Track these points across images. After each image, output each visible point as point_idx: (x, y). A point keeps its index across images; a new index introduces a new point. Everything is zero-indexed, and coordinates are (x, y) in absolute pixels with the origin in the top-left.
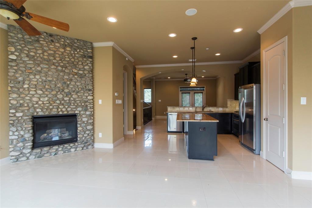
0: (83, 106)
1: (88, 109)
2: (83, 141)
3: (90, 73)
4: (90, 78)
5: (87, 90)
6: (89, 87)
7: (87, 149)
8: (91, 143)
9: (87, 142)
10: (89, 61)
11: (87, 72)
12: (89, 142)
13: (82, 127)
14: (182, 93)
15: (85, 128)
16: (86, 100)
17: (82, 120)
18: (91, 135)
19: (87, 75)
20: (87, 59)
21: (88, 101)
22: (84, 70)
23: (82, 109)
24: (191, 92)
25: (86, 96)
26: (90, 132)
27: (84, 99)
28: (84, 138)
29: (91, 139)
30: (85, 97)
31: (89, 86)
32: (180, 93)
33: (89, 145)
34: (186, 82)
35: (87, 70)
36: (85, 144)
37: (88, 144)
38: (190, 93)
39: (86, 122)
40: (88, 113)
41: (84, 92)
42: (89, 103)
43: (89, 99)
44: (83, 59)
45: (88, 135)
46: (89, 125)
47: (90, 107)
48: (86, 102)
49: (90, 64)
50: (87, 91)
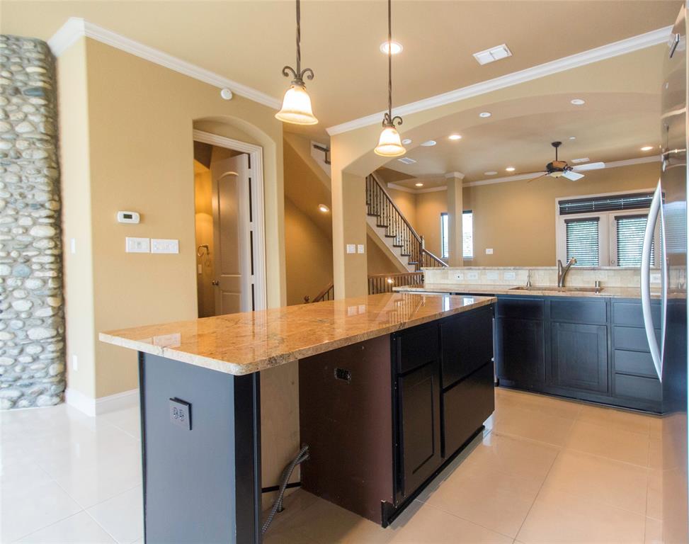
0: (15, 260)
1: (32, 271)
2: (19, 378)
3: (38, 149)
4: (39, 164)
5: (27, 205)
6: (34, 195)
7: (31, 405)
8: (48, 386)
9: (31, 384)
10: (33, 105)
11: (26, 144)
12: (41, 383)
13: (9, 332)
14: (567, 222)
15: (21, 335)
16: (26, 239)
17: (10, 306)
18: (47, 359)
19: (24, 154)
20: (24, 100)
21: (31, 243)
22: (15, 139)
23: (11, 273)
24: (601, 215)
25: (24, 227)
26: (43, 349)
27: (20, 238)
28: (18, 369)
29: (47, 373)
30: (21, 231)
31: (33, 192)
32: (560, 220)
33: (41, 393)
34: (554, 175)
35: (25, 136)
36: (24, 390)
37: (35, 388)
38: (597, 219)
39: (23, 316)
40: (31, 284)
41: (17, 213)
42: (39, 249)
43: (34, 238)
44: (9, 101)
45: (35, 359)
46: (35, 326)
47: (42, 265)
48: (26, 246)
49: (33, 114)
50: (29, 209)
